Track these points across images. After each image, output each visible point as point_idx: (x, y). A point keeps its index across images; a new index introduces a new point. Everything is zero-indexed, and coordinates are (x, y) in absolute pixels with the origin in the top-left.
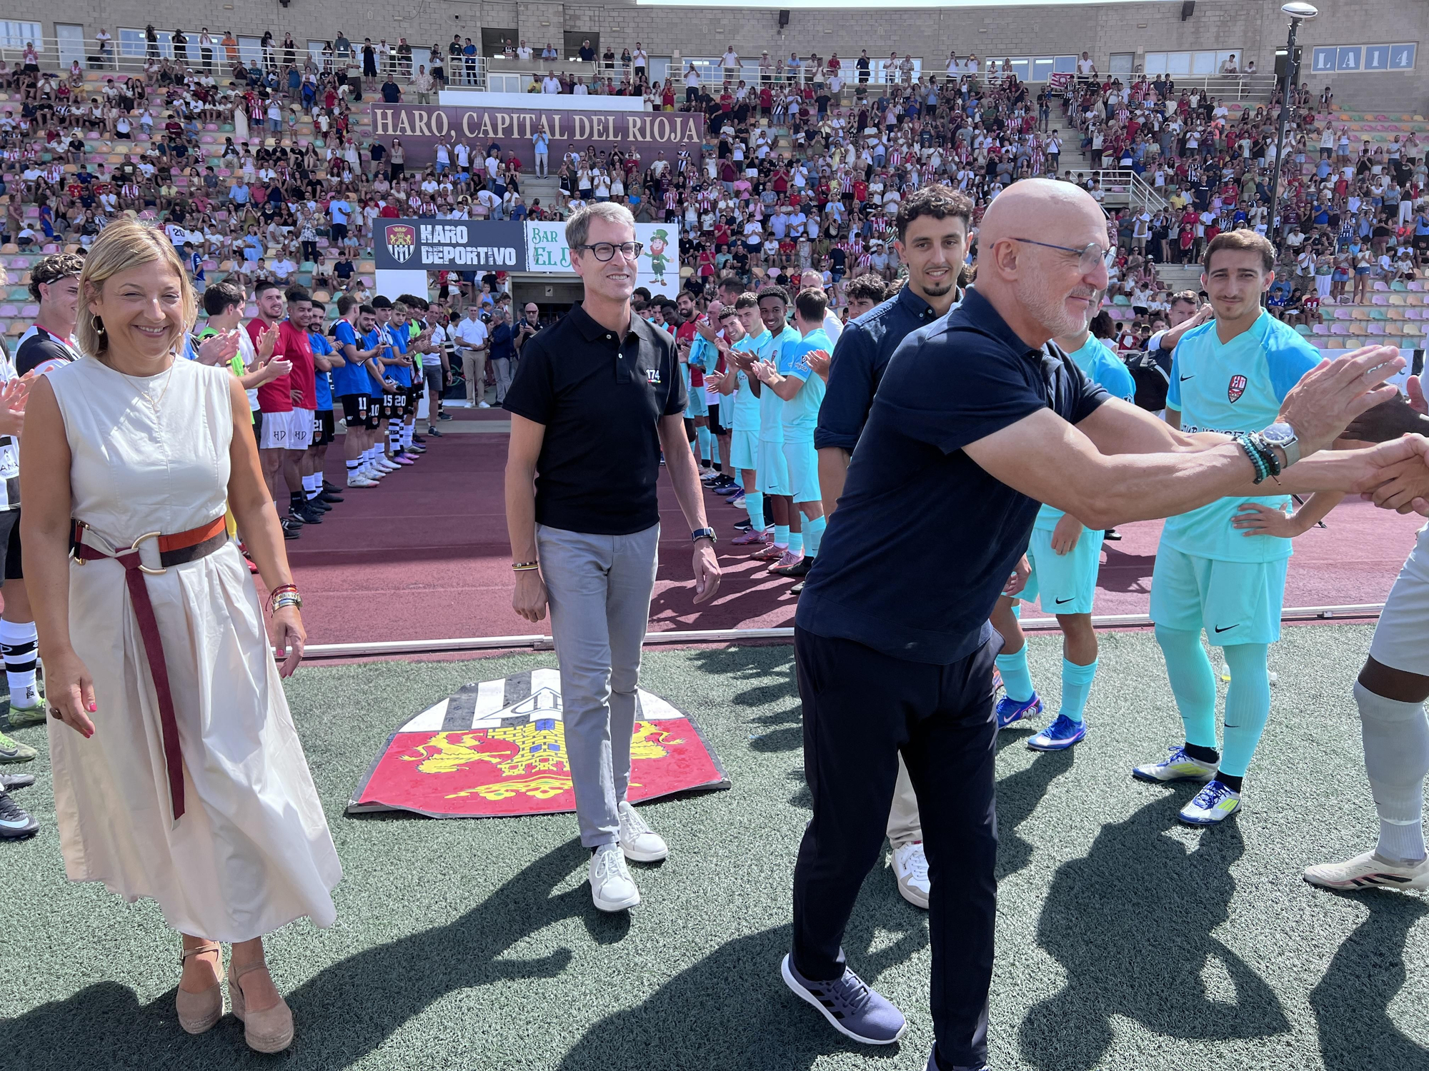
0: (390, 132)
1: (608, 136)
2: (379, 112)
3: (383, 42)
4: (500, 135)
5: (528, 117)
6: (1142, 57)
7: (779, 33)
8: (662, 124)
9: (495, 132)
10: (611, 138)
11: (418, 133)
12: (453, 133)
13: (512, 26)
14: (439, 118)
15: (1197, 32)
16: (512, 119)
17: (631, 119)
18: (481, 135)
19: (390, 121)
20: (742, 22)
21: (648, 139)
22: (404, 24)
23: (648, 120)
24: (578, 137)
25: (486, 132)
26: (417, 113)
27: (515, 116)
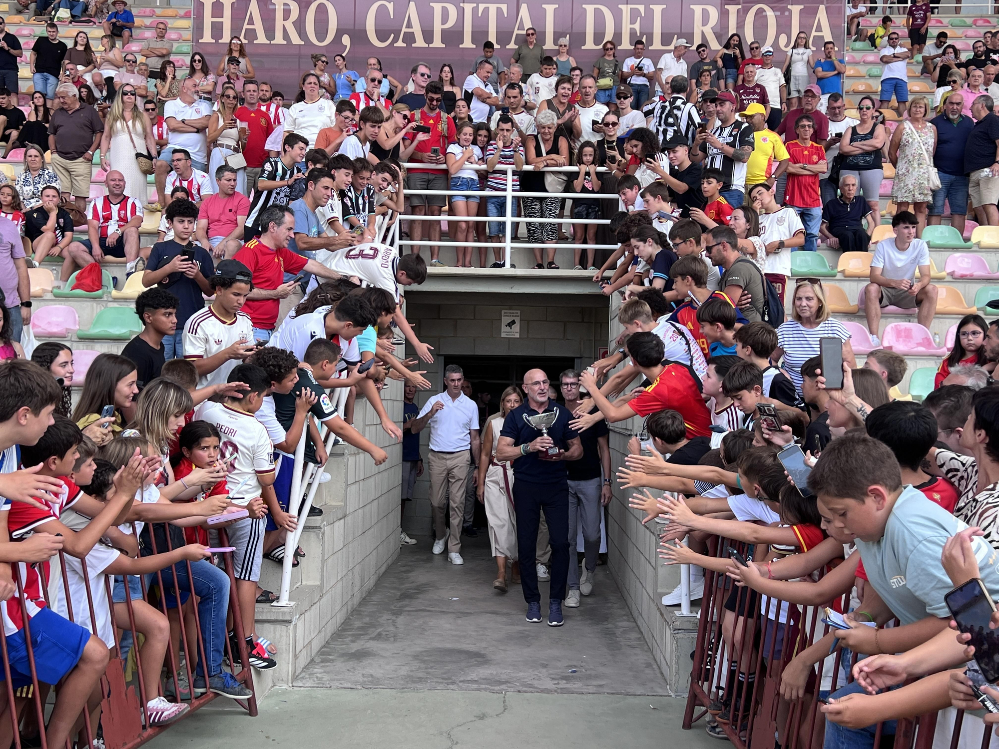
8: (760, 20)
9: (428, 37)
14: (321, 10)
17: (698, 10)
19: (226, 20)
23: (732, 10)
27: (468, 7)
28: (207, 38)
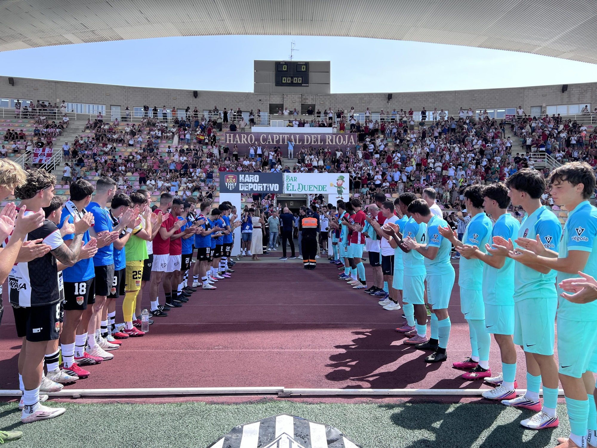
0: (232, 142)
1: (318, 143)
2: (228, 135)
3: (232, 110)
4: (275, 143)
5: (286, 136)
6: (545, 107)
7: (388, 102)
8: (340, 138)
9: (273, 142)
10: (319, 143)
11: (243, 143)
12: (256, 142)
13: (281, 103)
14: (251, 136)
15: (569, 97)
16: (279, 137)
17: (327, 136)
18: (267, 143)
19: (232, 138)
20: (373, 98)
21: (334, 143)
22: (240, 103)
23: (334, 136)
24: (306, 143)
25: (269, 142)
26: (242, 135)
27: (281, 136)
28: (228, 142)
